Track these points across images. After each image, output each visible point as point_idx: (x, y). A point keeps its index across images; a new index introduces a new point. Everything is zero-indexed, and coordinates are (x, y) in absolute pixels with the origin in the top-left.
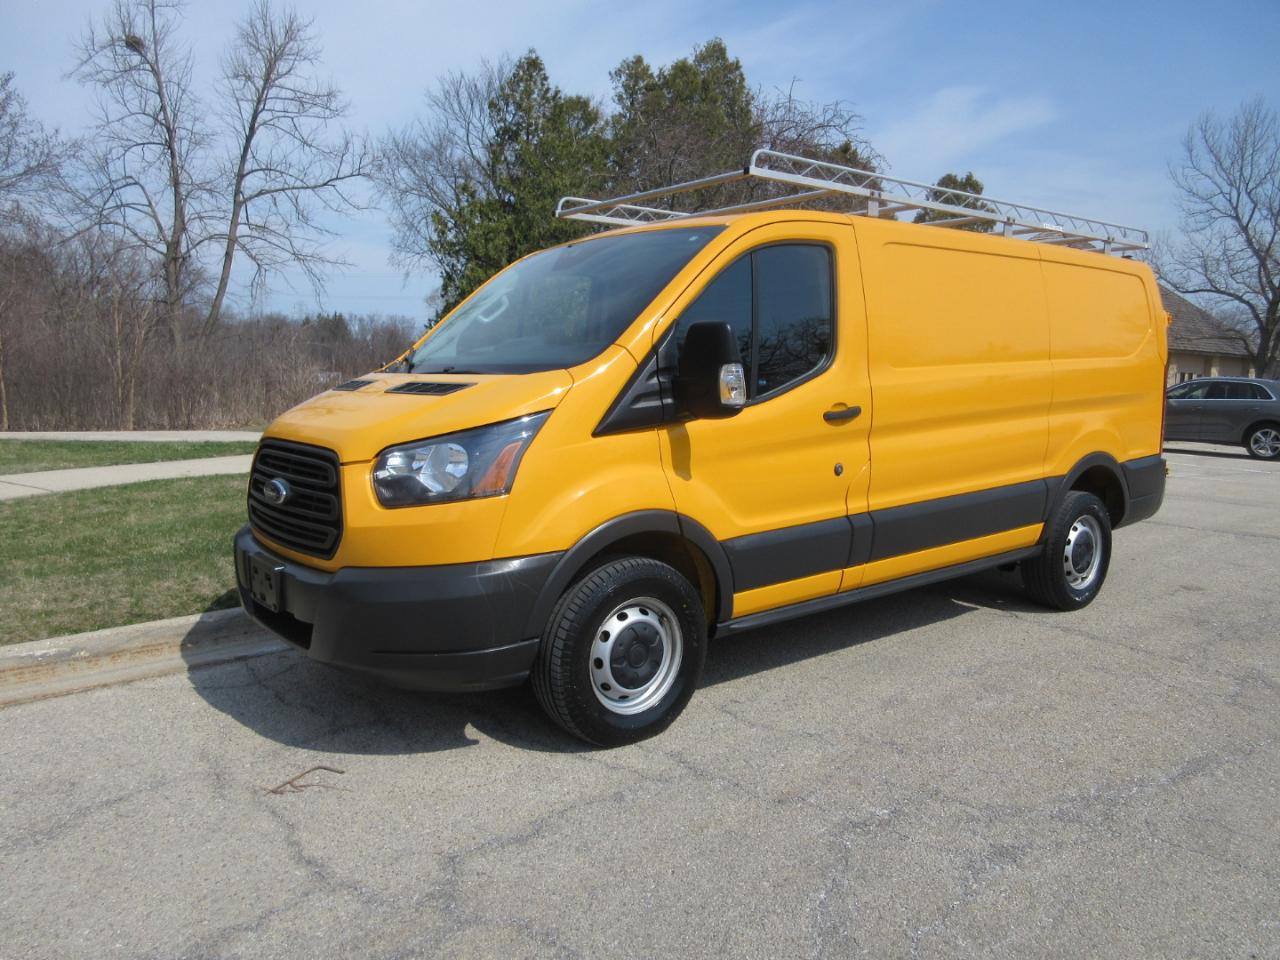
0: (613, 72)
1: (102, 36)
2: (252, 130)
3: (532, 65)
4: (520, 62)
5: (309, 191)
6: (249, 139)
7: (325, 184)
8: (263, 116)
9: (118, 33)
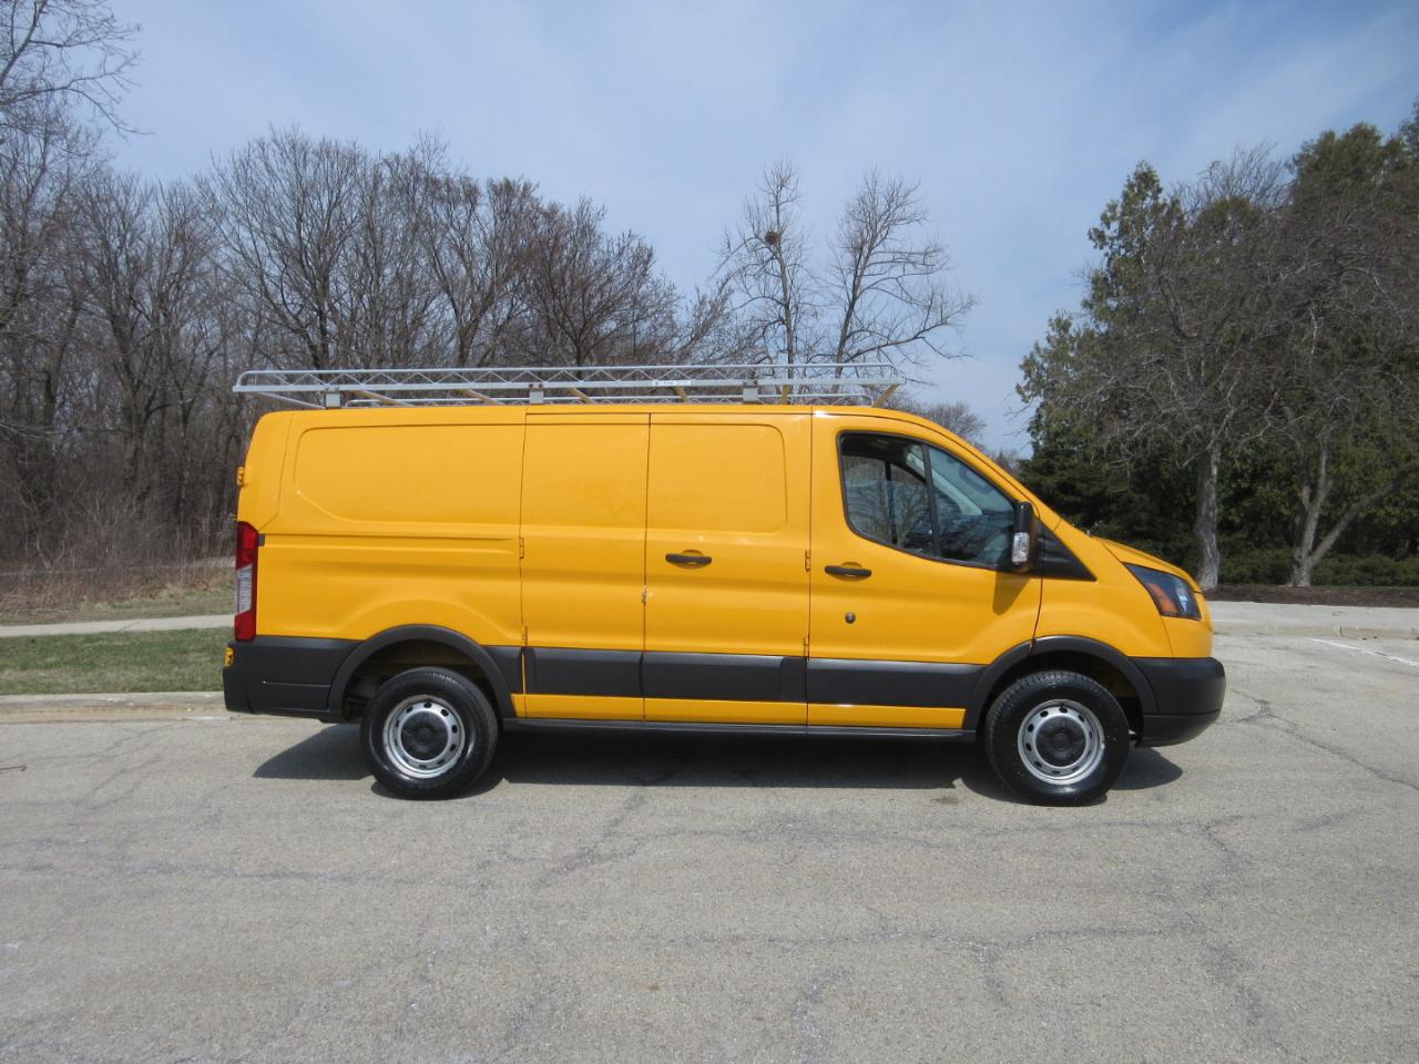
0: (1291, 162)
1: (736, 241)
2: (855, 298)
3: (1145, 181)
4: (1128, 180)
5: (893, 347)
6: (852, 305)
7: (916, 338)
8: (865, 282)
9: (749, 233)
